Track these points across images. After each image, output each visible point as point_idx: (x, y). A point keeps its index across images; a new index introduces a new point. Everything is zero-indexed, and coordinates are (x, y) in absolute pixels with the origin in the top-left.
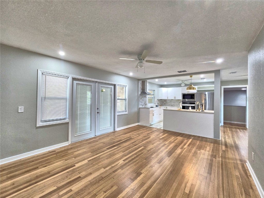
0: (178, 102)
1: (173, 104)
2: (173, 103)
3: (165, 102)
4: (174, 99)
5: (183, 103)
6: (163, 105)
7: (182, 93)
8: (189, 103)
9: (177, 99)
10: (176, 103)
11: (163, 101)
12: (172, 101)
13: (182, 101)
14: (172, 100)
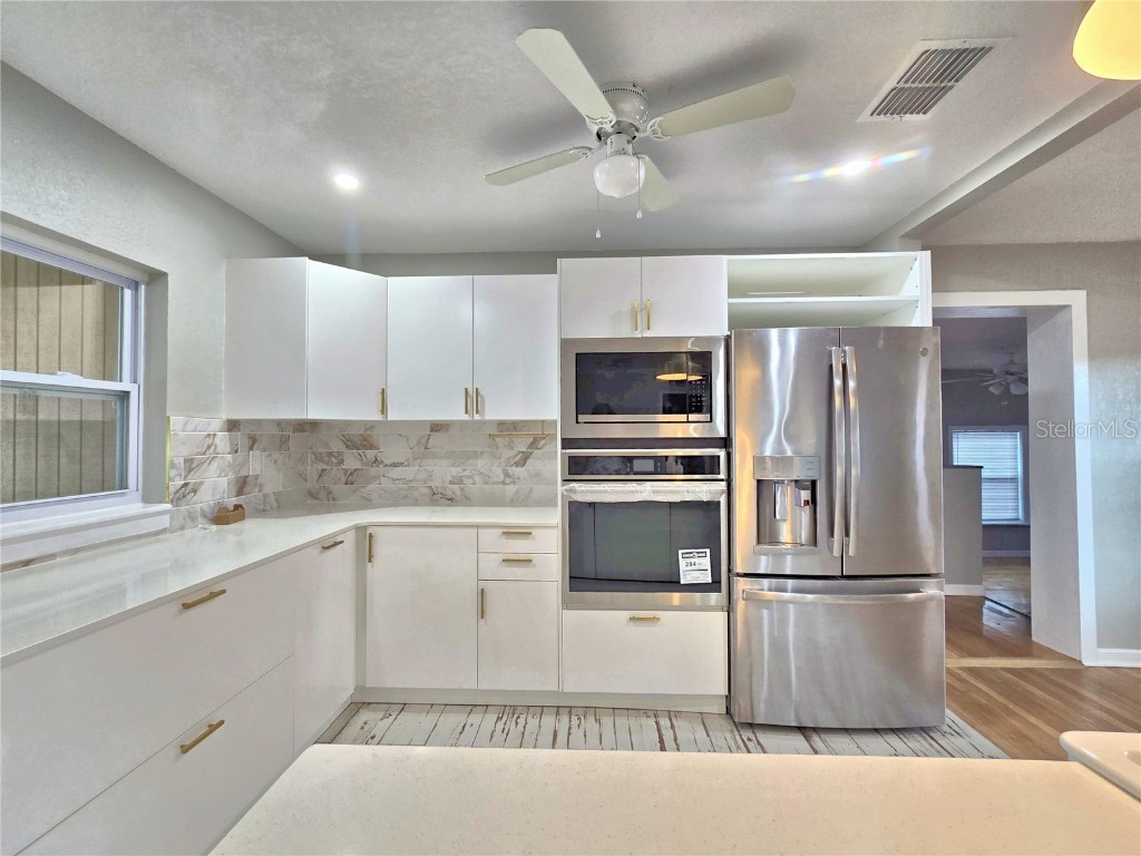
0: (507, 453)
1: (455, 471)
2: (442, 472)
3: (351, 462)
4: (463, 423)
5: (578, 468)
6: (339, 489)
7: (565, 344)
8: (650, 465)
9: (494, 413)
10: (481, 464)
11: (337, 446)
12: (437, 440)
13: (567, 443)
14: (437, 427)
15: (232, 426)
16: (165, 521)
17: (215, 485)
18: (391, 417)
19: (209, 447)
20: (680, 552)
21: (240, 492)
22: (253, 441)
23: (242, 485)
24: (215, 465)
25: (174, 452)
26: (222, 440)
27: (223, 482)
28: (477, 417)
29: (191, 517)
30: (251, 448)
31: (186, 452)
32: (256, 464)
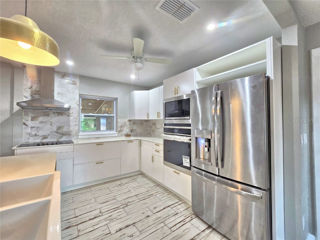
5: (165, 131)
7: (164, 100)
13: (164, 125)
15: (130, 121)
16: (117, 135)
17: (126, 130)
18: (150, 119)
19: (125, 124)
20: (183, 156)
21: (131, 132)
22: (134, 123)
23: (132, 131)
24: (126, 127)
25: (119, 125)
26: (128, 123)
27: (128, 130)
28: (160, 119)
29: (122, 135)
30: (134, 124)
31: (120, 125)
32: (135, 127)
